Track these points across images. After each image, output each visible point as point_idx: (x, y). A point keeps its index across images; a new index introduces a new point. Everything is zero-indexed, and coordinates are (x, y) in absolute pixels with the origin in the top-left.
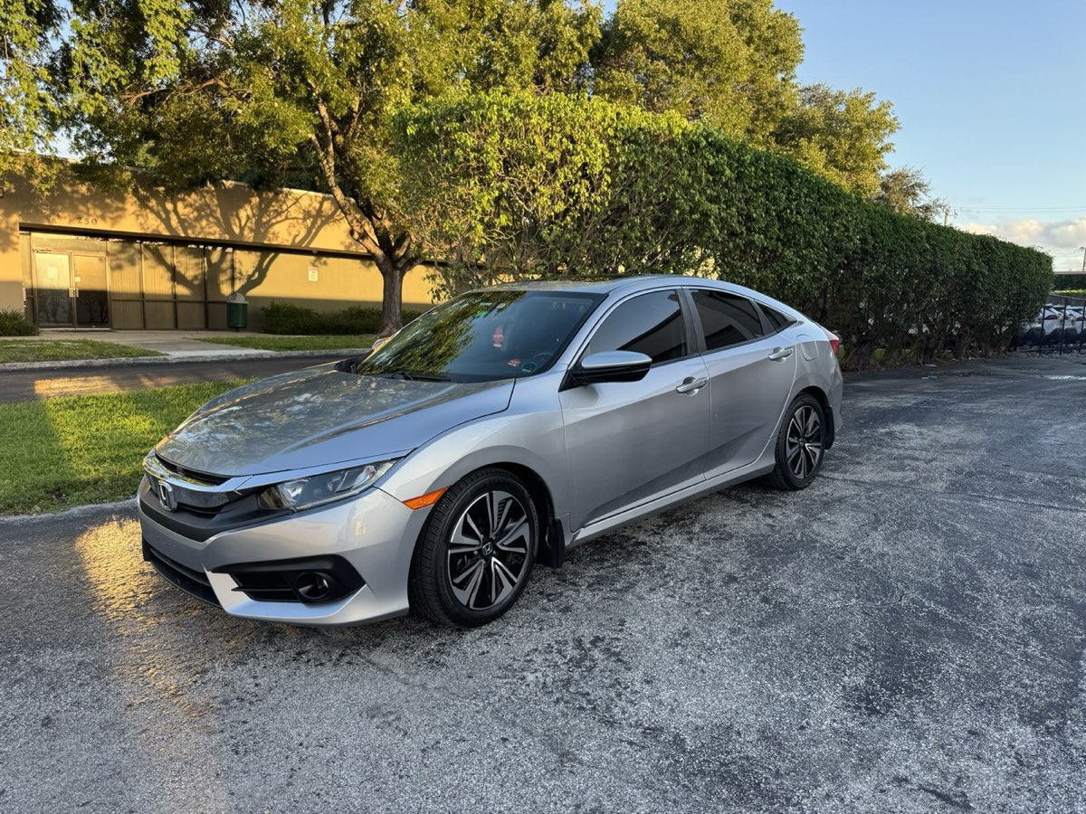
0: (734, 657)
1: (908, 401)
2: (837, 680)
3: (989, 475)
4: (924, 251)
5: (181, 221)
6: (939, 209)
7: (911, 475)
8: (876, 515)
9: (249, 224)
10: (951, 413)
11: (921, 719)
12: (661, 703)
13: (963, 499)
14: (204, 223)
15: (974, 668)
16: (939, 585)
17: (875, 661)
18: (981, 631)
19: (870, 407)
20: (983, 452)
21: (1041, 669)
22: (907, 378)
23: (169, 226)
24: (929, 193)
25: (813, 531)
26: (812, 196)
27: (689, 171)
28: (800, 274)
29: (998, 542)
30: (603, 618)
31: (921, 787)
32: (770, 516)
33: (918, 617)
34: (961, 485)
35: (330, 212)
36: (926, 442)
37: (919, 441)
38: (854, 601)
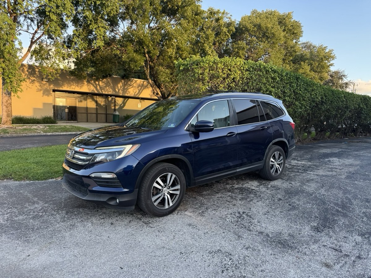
0: (281, 218)
1: (336, 150)
2: (309, 224)
3: (359, 174)
4: (343, 101)
5: (100, 88)
6: (351, 84)
7: (334, 173)
8: (323, 184)
9: (121, 88)
10: (350, 155)
11: (331, 233)
12: (262, 227)
13: (350, 181)
14: (108, 88)
15: (347, 223)
16: (340, 203)
17: (320, 220)
18: (350, 214)
19: (323, 152)
20: (358, 167)
21: (366, 224)
22: (337, 143)
23: (97, 89)
24: (347, 78)
25: (304, 188)
26: (305, 85)
27: (266, 79)
28: (301, 109)
29: (359, 193)
30: (245, 208)
31: (330, 247)
32: (291, 184)
33: (333, 211)
34: (350, 177)
35: (146, 85)
36: (340, 164)
37: (338, 163)
38: (315, 206)
